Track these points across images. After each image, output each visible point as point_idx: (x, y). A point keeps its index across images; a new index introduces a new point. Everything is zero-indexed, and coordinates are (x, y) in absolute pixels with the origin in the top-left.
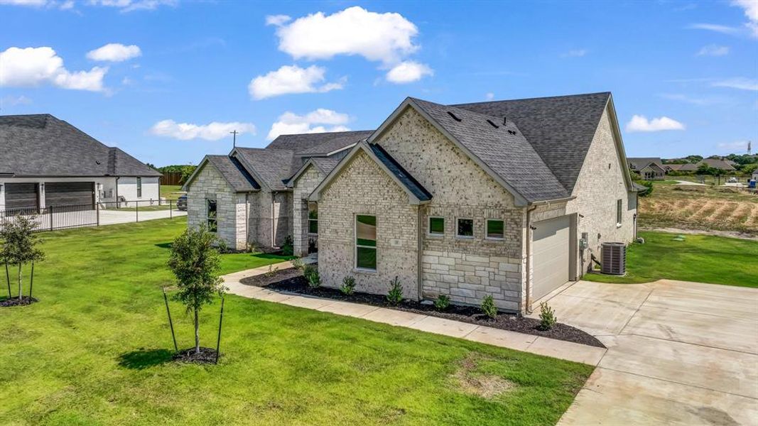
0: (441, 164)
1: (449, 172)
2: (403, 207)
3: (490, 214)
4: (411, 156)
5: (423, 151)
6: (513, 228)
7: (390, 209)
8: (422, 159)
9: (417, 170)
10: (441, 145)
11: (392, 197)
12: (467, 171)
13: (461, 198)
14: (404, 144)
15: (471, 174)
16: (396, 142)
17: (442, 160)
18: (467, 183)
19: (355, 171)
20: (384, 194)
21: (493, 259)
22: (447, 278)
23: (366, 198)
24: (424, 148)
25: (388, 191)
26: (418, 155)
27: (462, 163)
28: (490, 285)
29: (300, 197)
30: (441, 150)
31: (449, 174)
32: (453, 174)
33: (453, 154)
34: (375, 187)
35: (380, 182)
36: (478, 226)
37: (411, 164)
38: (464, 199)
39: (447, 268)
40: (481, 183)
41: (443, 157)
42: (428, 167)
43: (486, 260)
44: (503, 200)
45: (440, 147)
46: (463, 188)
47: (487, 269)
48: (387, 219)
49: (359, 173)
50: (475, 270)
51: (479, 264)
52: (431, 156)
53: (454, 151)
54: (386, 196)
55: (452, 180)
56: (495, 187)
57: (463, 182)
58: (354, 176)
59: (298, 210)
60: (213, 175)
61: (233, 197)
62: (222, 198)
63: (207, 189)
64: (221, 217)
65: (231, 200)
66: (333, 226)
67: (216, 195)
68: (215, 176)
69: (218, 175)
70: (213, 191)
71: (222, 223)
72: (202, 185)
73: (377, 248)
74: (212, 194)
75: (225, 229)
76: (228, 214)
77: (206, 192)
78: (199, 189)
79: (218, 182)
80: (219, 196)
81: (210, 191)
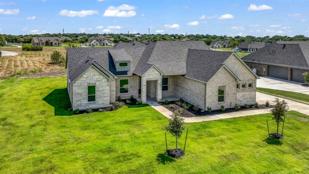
0: (239, 70)
2: (233, 82)
7: (229, 83)
11: (230, 80)
18: (245, 74)
21: (250, 92)
22: (240, 99)
23: (223, 81)
26: (234, 68)
28: (250, 99)
29: (146, 80)
34: (225, 78)
35: (227, 76)
36: (247, 85)
39: (240, 97)
42: (236, 70)
50: (247, 96)
51: (247, 94)
52: (237, 67)
55: (242, 74)
59: (145, 85)
60: (93, 74)
61: (108, 84)
62: (100, 84)
63: (89, 81)
64: (99, 94)
65: (106, 85)
66: (212, 91)
67: (96, 83)
68: (95, 74)
69: (97, 74)
70: (94, 82)
71: (100, 96)
72: (85, 79)
73: (224, 95)
74: (93, 84)
75: (102, 99)
76: (104, 91)
77: (88, 83)
78: (83, 82)
79: (97, 77)
80: (98, 84)
81: (91, 82)
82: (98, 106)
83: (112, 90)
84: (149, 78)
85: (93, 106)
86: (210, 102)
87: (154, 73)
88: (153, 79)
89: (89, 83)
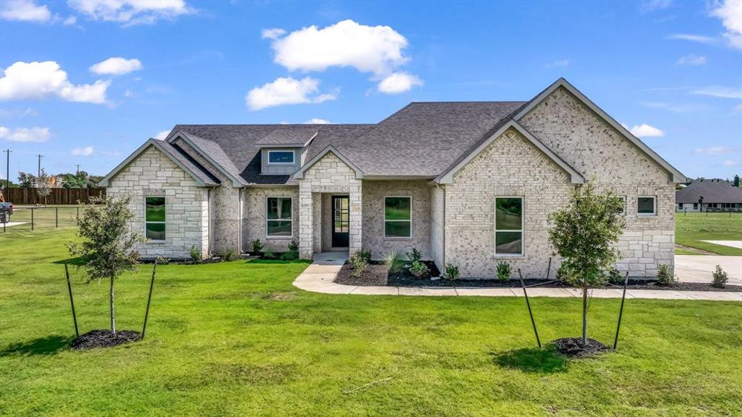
0: (592, 145)
1: (601, 153)
2: (558, 188)
3: (644, 191)
4: (558, 137)
5: (573, 132)
6: (666, 203)
7: (542, 189)
8: (570, 140)
9: (565, 151)
10: (592, 127)
12: (620, 152)
13: (614, 178)
14: (549, 124)
15: (625, 155)
16: (540, 122)
17: (594, 141)
18: (620, 163)
19: (497, 151)
20: (535, 175)
21: (646, 232)
23: (512, 180)
24: (573, 129)
25: (540, 172)
26: (566, 136)
27: (615, 145)
28: (643, 257)
29: (310, 190)
30: (592, 132)
31: (602, 155)
32: (606, 154)
33: (605, 135)
34: (524, 168)
35: (529, 162)
36: (631, 203)
37: (558, 144)
38: (616, 178)
40: (634, 163)
41: (595, 138)
42: (578, 147)
43: (639, 234)
44: (657, 178)
45: (591, 129)
46: (616, 168)
47: (641, 242)
48: (539, 200)
49: (503, 153)
50: (629, 244)
51: (632, 238)
52: (581, 137)
53: (607, 133)
54: (538, 177)
55: (604, 160)
56: (649, 166)
57: (615, 162)
58: (496, 156)
59: (307, 205)
60: (158, 165)
61: (198, 193)
62: (176, 194)
63: (147, 184)
64: (173, 222)
65: (193, 196)
66: (468, 211)
67: (164, 191)
68: (163, 166)
69: (168, 165)
70: (159, 187)
71: (176, 227)
72: (136, 178)
73: (522, 231)
74: (156, 191)
75: (182, 235)
76: (187, 214)
77: (145, 187)
78: (131, 184)
79: (169, 174)
80: (169, 192)
81: (152, 186)
82: (171, 252)
83: (230, 220)
84: (318, 183)
85: (157, 251)
86: (460, 249)
87: (335, 170)
88: (330, 187)
89: (147, 187)
